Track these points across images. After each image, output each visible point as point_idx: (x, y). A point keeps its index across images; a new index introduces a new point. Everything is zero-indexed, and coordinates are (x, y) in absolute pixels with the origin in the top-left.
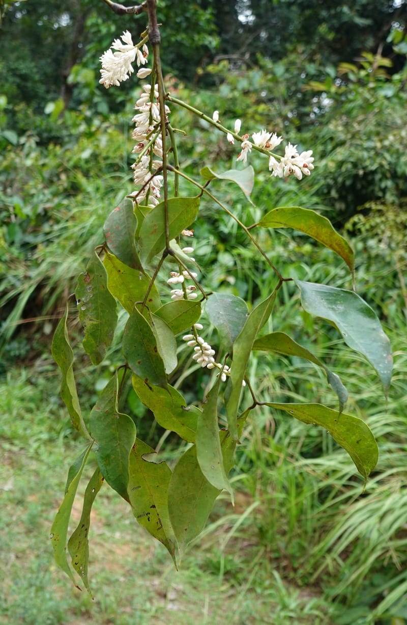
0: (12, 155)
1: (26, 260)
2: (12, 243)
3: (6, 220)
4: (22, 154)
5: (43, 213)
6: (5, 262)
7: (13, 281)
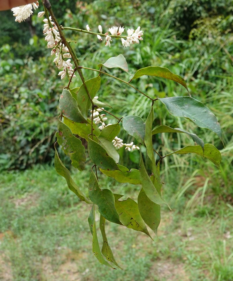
0: (25, 71)
1: (55, 116)
2: (45, 112)
3: (37, 102)
4: (29, 68)
5: (52, 92)
6: (46, 121)
7: (54, 128)
